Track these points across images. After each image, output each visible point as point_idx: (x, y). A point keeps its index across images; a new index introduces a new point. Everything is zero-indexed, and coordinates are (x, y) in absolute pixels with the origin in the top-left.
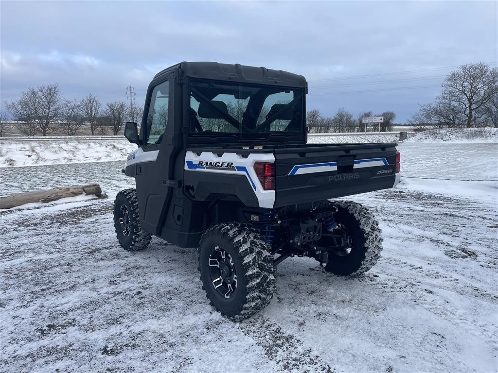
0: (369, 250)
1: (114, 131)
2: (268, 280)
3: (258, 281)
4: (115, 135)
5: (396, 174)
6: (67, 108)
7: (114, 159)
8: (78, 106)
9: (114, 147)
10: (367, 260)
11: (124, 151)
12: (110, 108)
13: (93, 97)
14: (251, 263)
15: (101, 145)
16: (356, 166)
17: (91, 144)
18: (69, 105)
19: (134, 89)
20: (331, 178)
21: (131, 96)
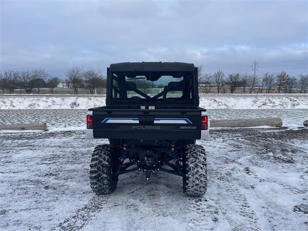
0: (190, 179)
1: (231, 91)
2: (102, 176)
3: (95, 175)
4: (231, 93)
5: (202, 131)
6: (206, 78)
7: (212, 108)
8: (212, 77)
9: (215, 100)
10: (189, 186)
11: (220, 103)
12: (230, 77)
13: (221, 71)
14: (93, 165)
15: (208, 99)
16: (155, 122)
17: (202, 98)
18: (207, 76)
19: (257, 64)
20: (134, 127)
21: (255, 68)
